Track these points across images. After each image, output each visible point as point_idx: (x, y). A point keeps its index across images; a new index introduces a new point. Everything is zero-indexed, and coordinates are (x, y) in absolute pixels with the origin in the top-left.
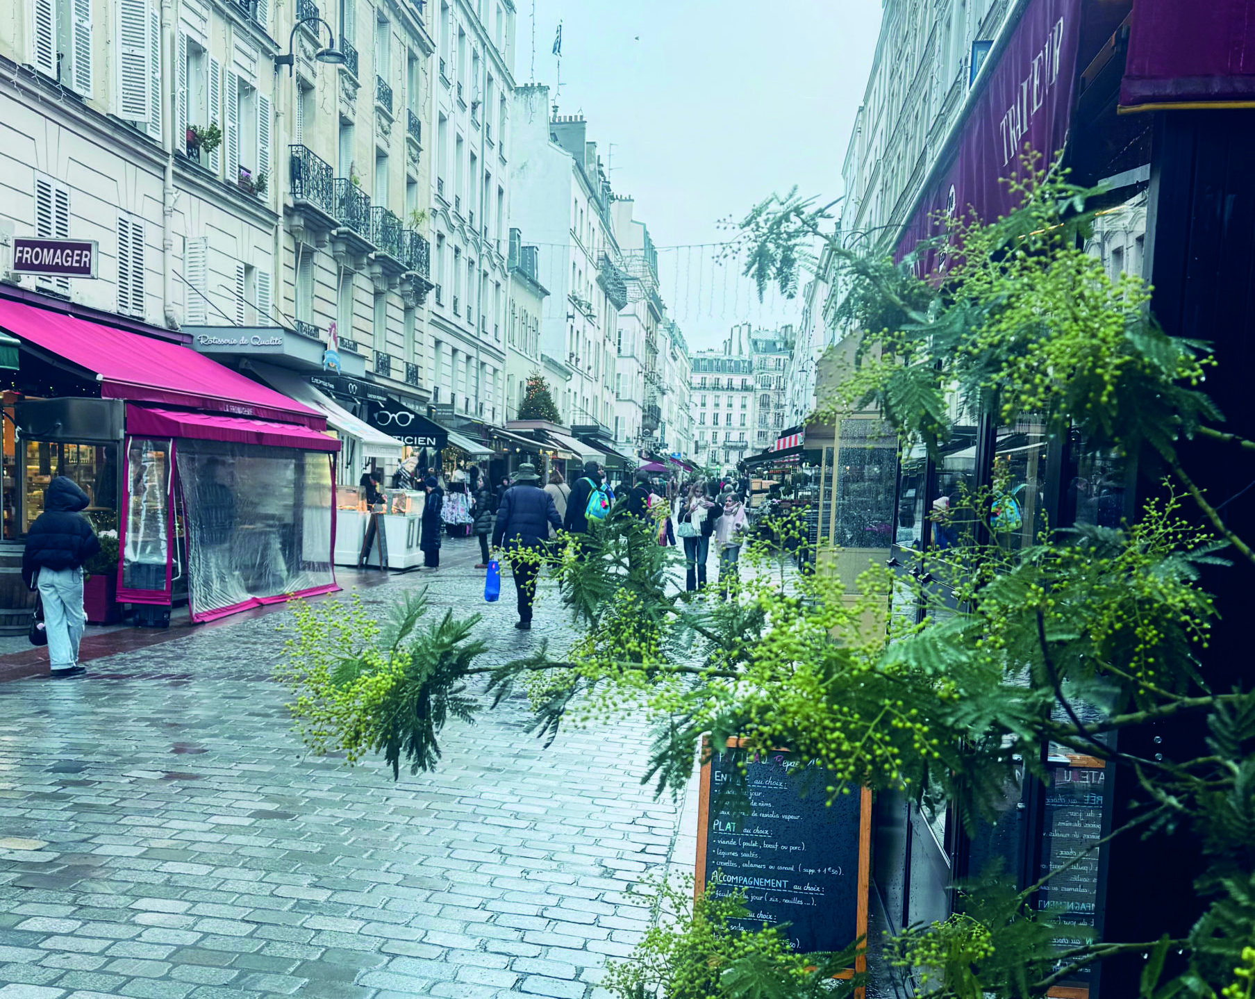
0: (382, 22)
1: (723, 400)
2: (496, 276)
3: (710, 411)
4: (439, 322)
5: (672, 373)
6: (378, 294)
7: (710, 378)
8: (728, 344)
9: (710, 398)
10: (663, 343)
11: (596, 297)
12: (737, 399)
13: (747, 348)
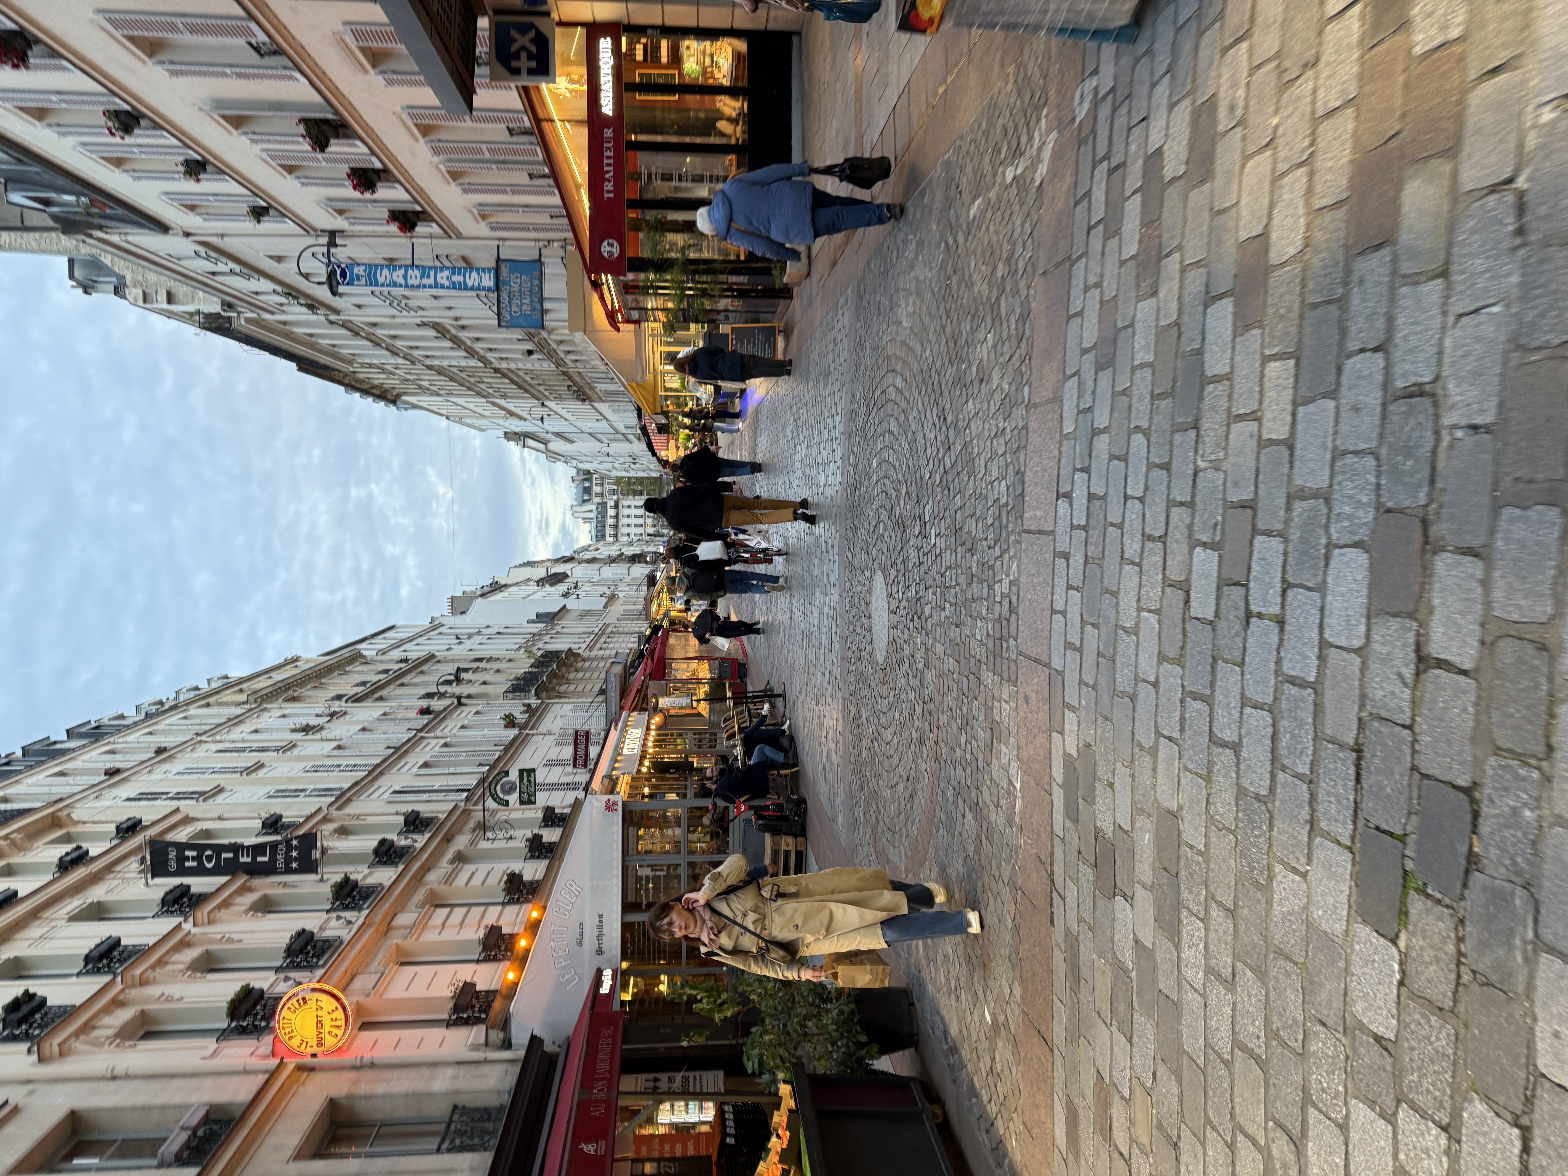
0: (422, 672)
1: (625, 521)
2: (558, 628)
3: (632, 530)
4: (590, 648)
5: (607, 550)
6: (577, 671)
7: (609, 531)
8: (586, 520)
9: (624, 530)
10: (589, 555)
11: (562, 587)
12: (625, 512)
13: (589, 507)
